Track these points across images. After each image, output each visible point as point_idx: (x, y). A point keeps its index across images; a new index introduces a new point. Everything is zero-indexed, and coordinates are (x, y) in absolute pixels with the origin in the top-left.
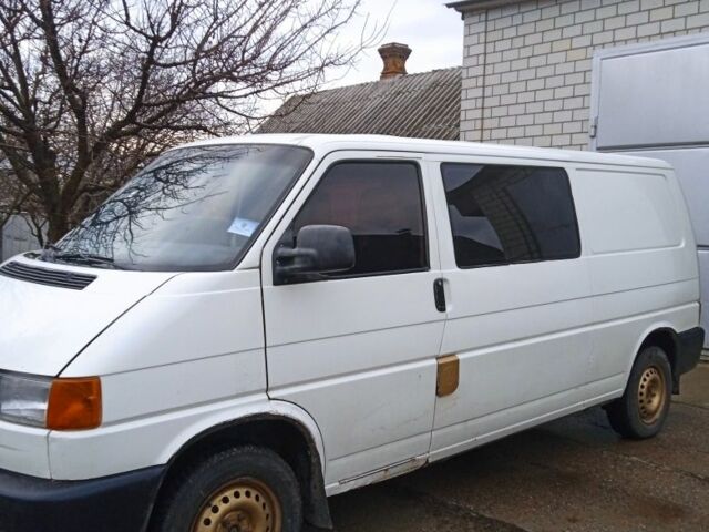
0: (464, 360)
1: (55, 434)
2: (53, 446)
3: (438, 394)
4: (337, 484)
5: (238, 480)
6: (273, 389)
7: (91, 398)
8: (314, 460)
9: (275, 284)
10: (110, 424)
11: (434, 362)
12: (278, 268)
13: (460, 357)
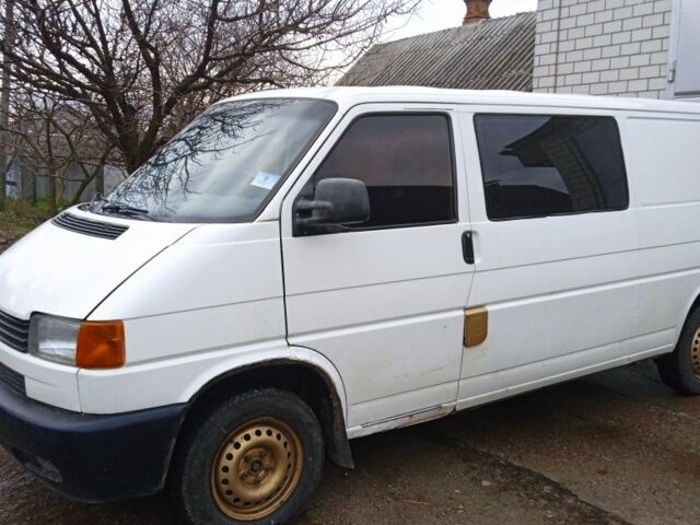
0: (494, 311)
1: (83, 372)
2: (82, 383)
3: (466, 344)
4: (360, 427)
5: (259, 419)
6: (292, 336)
7: (115, 340)
8: (335, 404)
9: (295, 235)
10: (133, 364)
11: (461, 313)
12: (298, 220)
13: (489, 308)
